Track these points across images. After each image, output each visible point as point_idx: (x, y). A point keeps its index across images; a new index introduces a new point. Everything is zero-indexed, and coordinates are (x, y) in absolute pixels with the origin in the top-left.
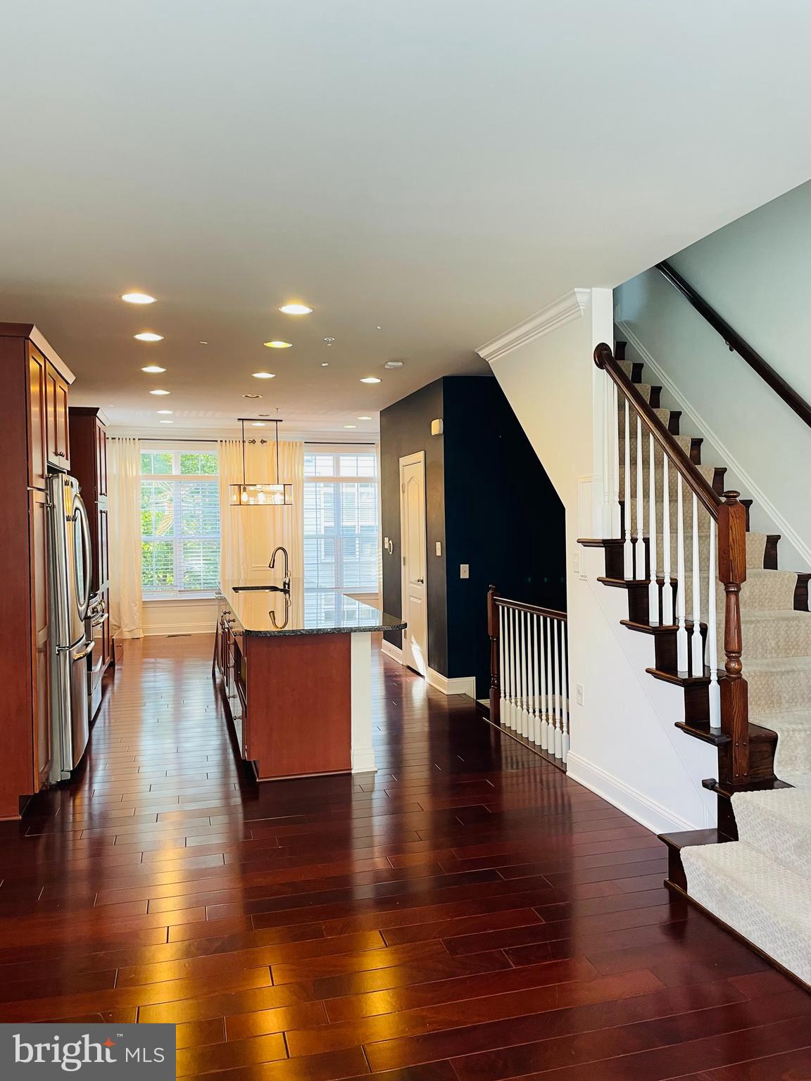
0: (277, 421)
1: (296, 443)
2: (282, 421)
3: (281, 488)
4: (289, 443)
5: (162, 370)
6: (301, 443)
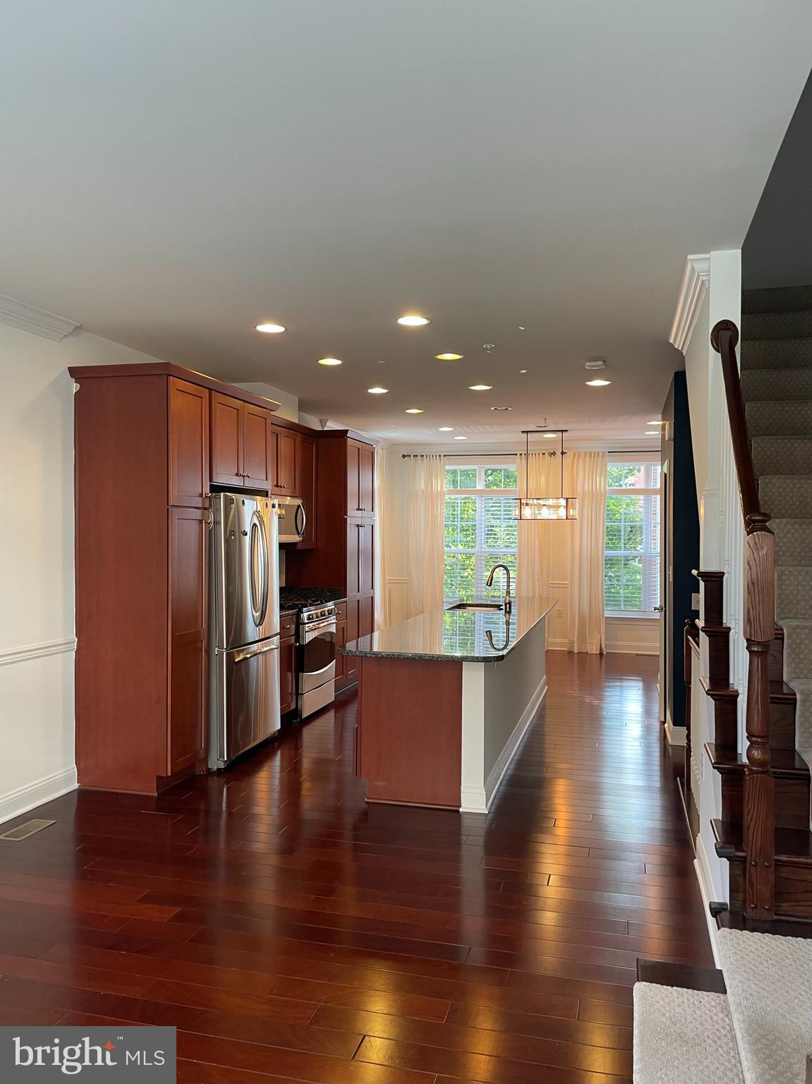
0: (562, 431)
1: (598, 453)
2: (566, 431)
3: (563, 502)
4: (591, 453)
5: (385, 391)
6: (604, 453)
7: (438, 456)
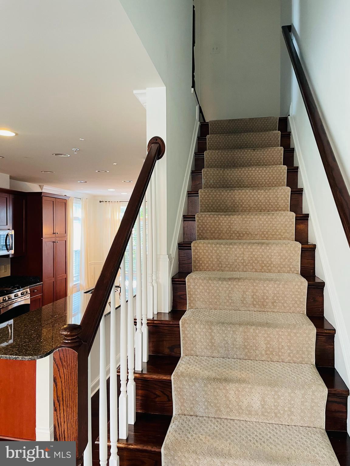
7: (117, 202)
